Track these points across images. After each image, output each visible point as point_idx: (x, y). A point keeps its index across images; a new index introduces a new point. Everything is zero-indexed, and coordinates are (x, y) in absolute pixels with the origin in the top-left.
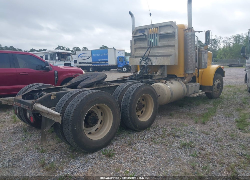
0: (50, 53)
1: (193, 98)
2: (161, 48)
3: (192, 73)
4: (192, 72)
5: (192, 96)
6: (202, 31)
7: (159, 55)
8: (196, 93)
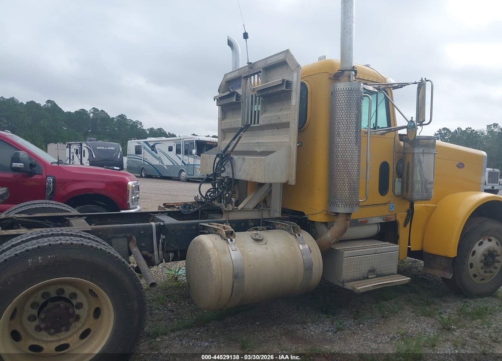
0: (184, 141)
1: (352, 293)
2: (267, 131)
3: (349, 214)
4: (347, 210)
5: (350, 288)
6: (408, 84)
7: (261, 150)
8: (378, 276)
